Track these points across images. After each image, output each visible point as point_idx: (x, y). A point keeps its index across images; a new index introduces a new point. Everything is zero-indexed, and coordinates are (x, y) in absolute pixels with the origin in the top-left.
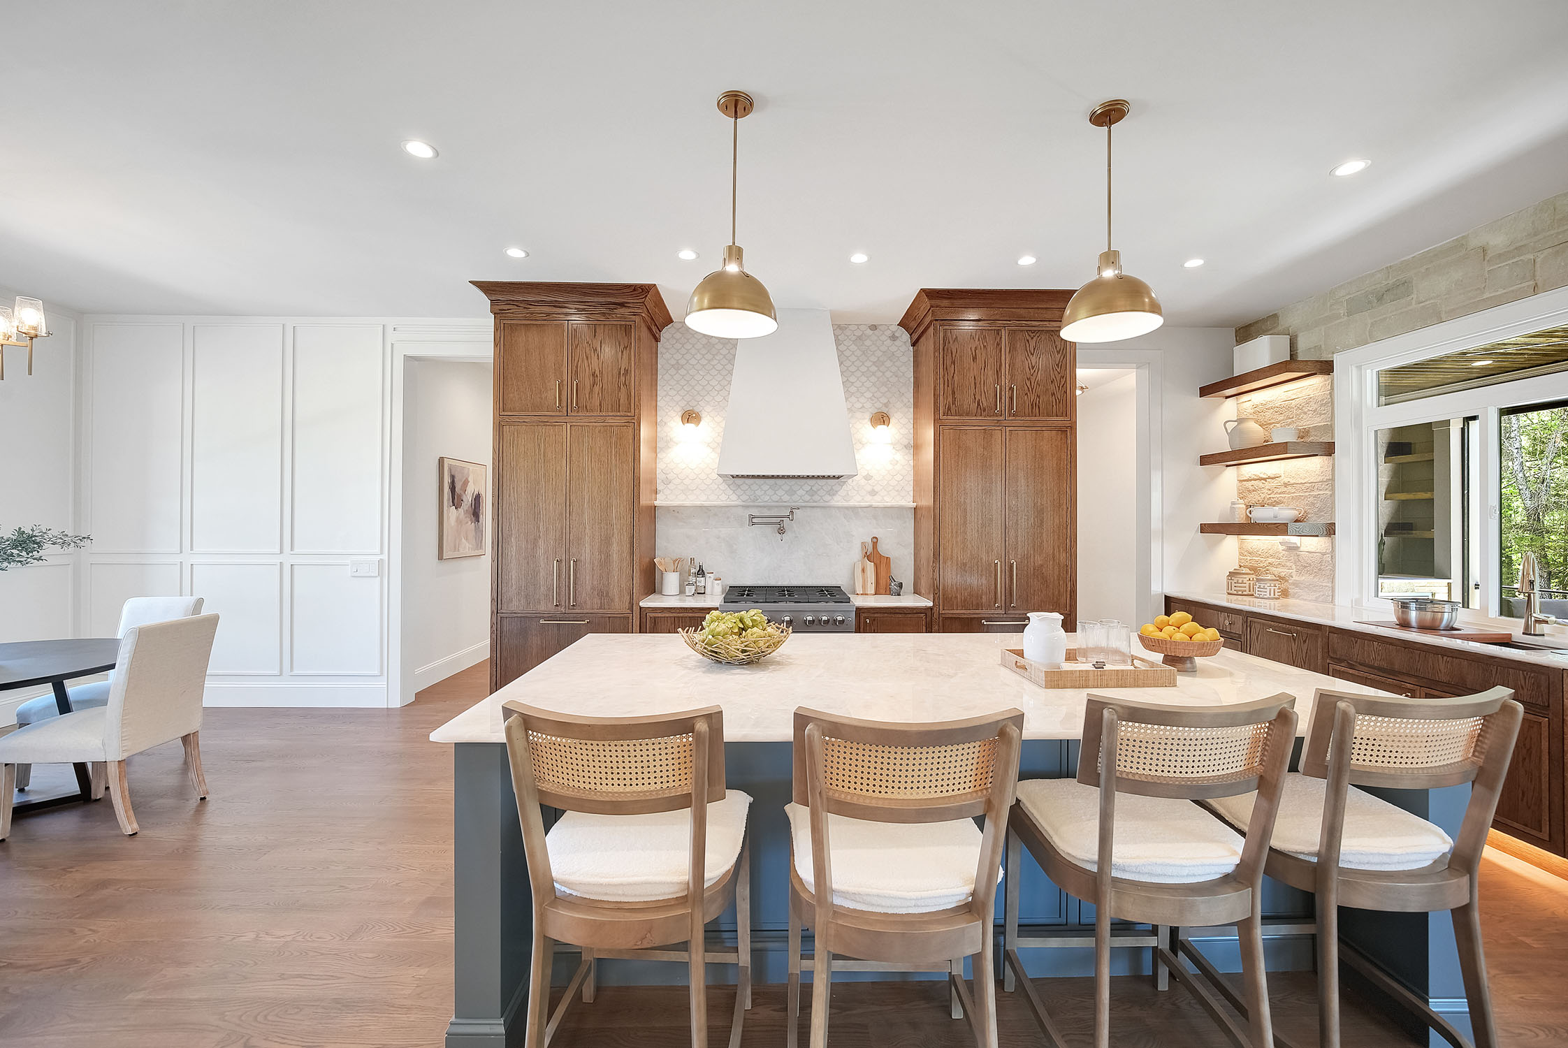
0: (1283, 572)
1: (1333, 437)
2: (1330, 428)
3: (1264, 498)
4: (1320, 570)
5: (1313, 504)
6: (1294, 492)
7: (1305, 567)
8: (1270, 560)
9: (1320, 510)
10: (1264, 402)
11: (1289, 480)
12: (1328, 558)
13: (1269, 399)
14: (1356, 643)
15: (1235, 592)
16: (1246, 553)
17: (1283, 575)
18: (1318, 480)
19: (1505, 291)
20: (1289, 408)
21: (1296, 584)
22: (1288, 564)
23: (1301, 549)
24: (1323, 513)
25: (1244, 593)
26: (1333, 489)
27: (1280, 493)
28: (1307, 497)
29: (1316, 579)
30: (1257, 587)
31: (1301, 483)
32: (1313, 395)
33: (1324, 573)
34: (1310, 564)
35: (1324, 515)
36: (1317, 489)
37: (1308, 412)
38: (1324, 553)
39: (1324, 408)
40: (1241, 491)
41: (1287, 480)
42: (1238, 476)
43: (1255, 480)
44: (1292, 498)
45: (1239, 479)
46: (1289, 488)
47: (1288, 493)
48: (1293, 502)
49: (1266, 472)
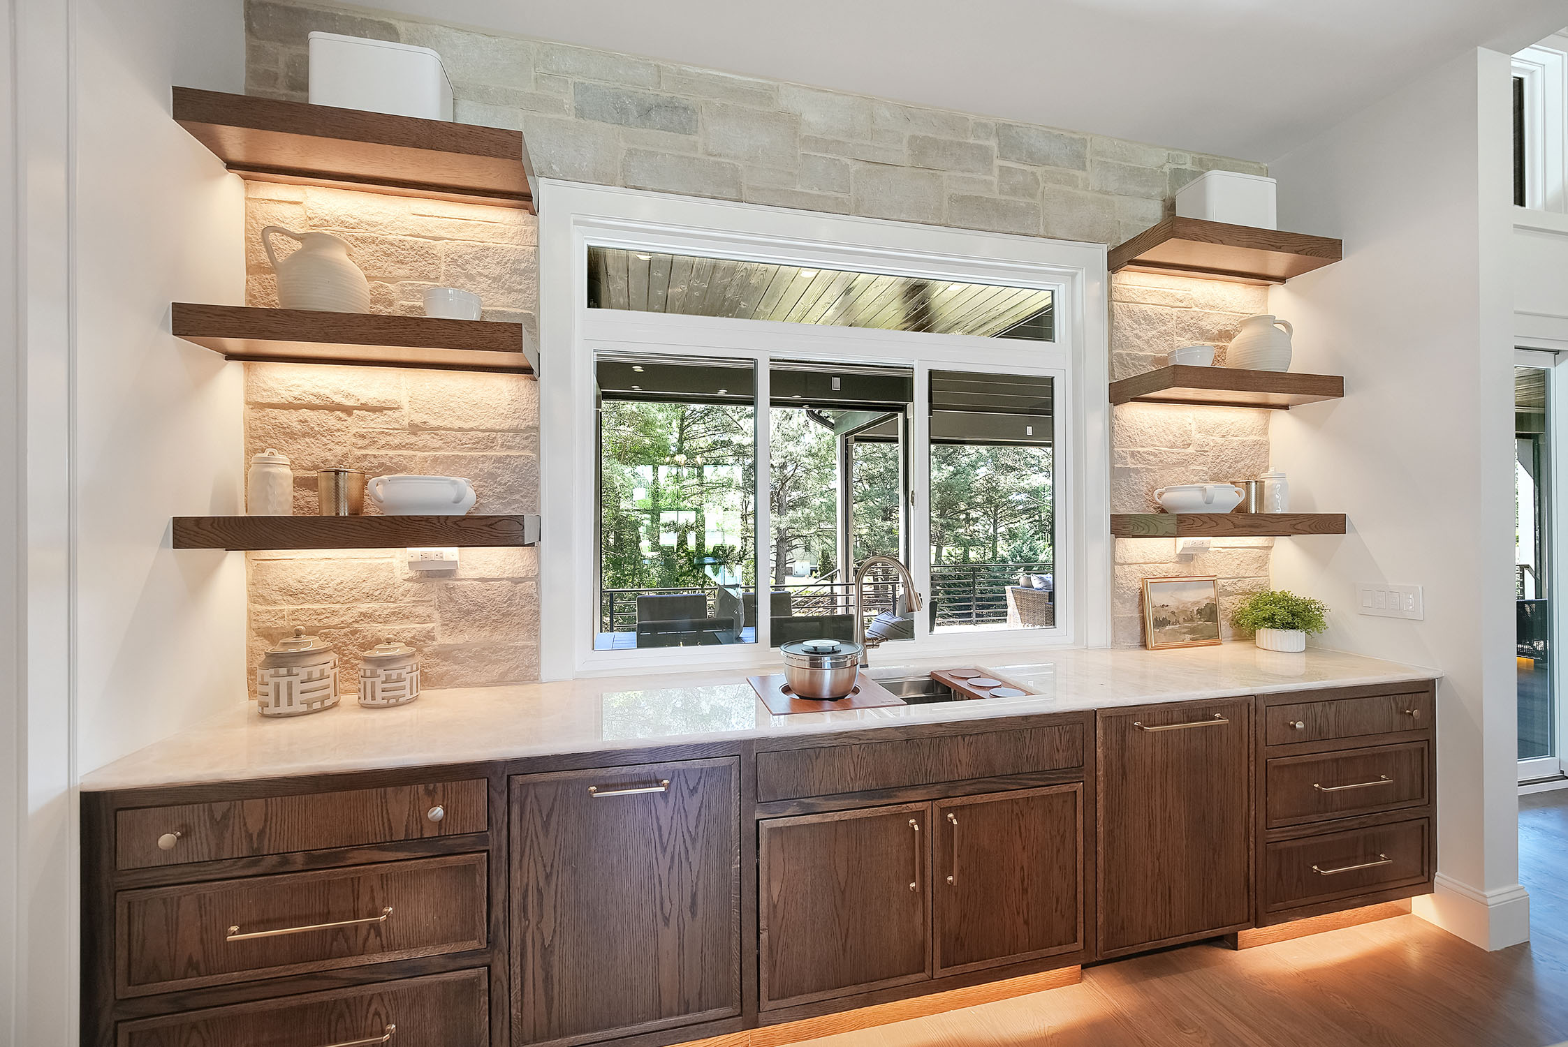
0: (411, 628)
1: (537, 342)
2: (532, 322)
3: (345, 456)
4: (507, 615)
5: (492, 476)
6: (440, 448)
7: (469, 613)
8: (364, 607)
9: (510, 490)
10: (352, 221)
11: (426, 418)
12: (528, 588)
13: (366, 218)
16: (276, 596)
18: (506, 426)
20: (426, 255)
21: (445, 654)
22: (420, 610)
23: (461, 573)
24: (517, 497)
26: (537, 450)
27: (397, 447)
28: (476, 459)
29: (497, 637)
30: (378, 681)
31: (460, 430)
32: (491, 245)
33: (516, 620)
34: (481, 607)
35: (516, 501)
36: (502, 445)
37: (478, 278)
38: (516, 581)
39: (516, 278)
40: (260, 432)
41: (418, 418)
42: (248, 391)
43: (313, 407)
44: (436, 460)
45: (251, 407)
46: (425, 436)
47: (424, 448)
48: (440, 469)
49: (353, 391)
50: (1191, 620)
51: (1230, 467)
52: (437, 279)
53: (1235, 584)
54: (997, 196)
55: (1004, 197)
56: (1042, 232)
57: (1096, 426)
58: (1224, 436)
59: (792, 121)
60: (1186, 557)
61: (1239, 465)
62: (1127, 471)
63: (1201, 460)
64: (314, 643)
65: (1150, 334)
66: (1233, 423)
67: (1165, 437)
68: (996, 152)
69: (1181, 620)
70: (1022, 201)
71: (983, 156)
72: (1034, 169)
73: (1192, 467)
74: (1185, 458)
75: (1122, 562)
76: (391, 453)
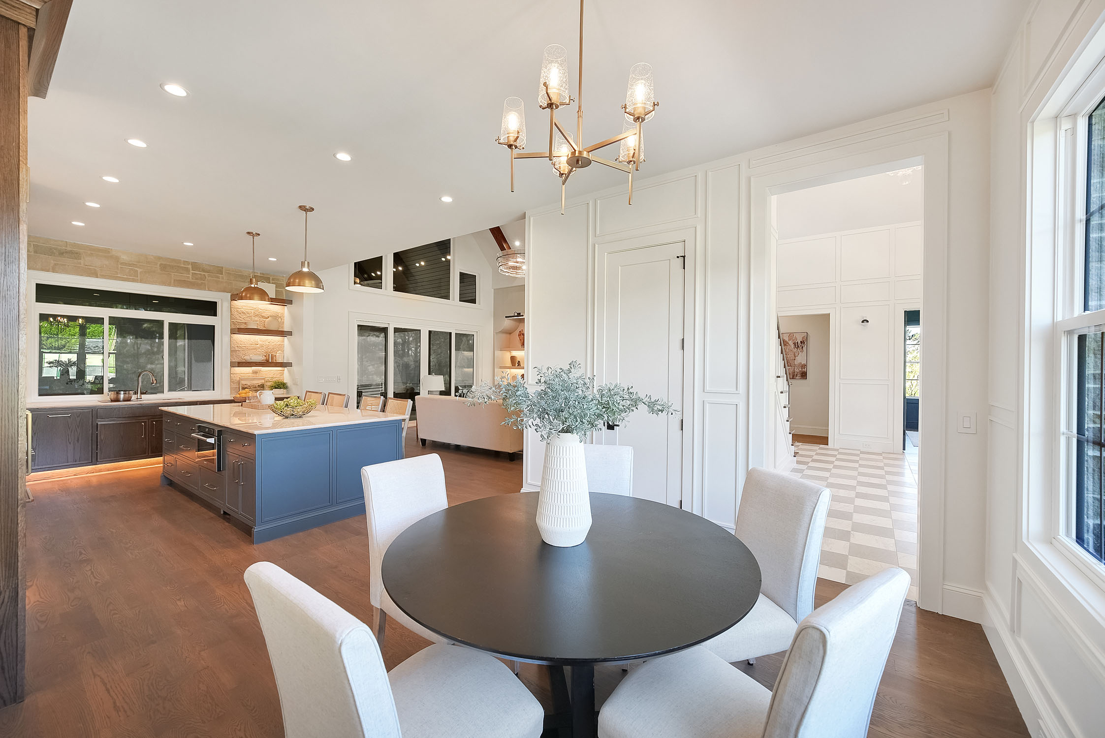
50: (256, 388)
51: (271, 350)
53: (272, 379)
54: (191, 280)
55: (193, 281)
56: (207, 289)
57: (226, 339)
58: (269, 343)
59: (117, 259)
60: (255, 372)
61: (274, 350)
62: (235, 351)
66: (272, 339)
67: (249, 343)
68: (191, 269)
69: (252, 388)
70: (200, 282)
71: (187, 270)
72: (204, 273)
75: (233, 373)
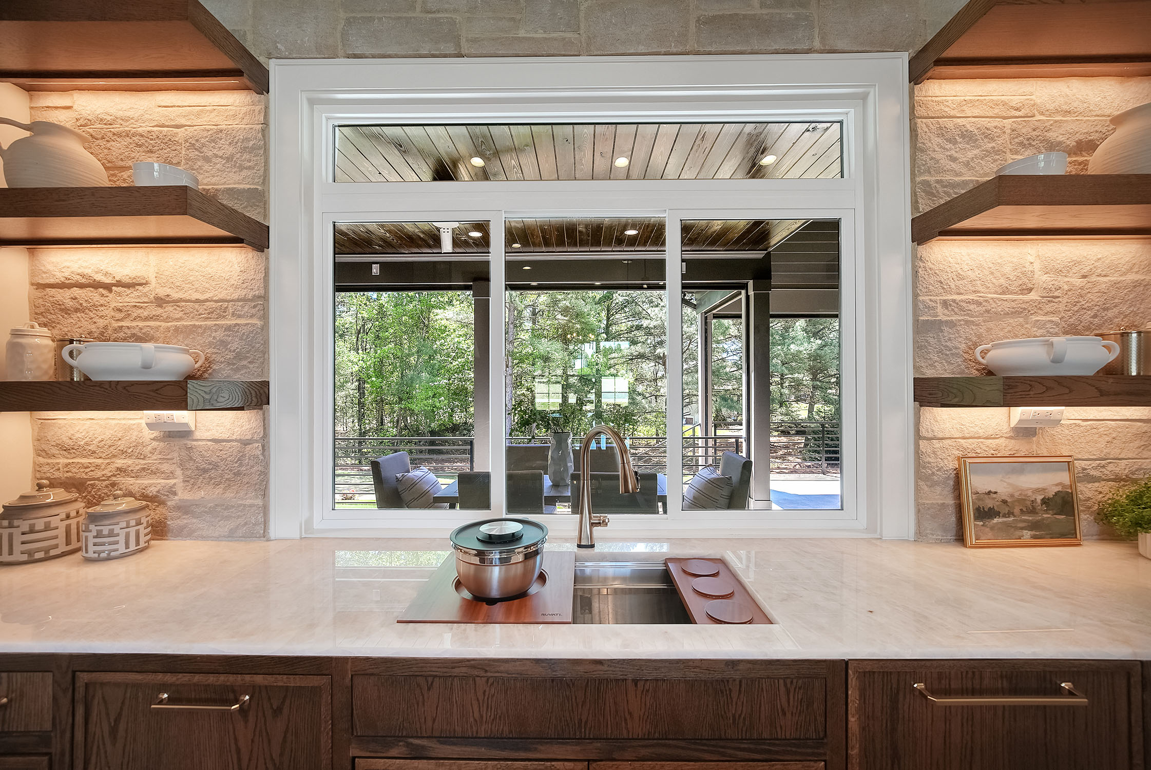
0: (154, 484)
1: (266, 215)
2: (260, 197)
3: (106, 327)
4: (238, 474)
5: (224, 343)
6: (181, 319)
7: (205, 471)
8: (120, 462)
9: (239, 356)
10: (109, 118)
11: (169, 291)
12: (255, 449)
13: (120, 114)
14: (429, 689)
15: (25, 557)
16: (54, 451)
17: (152, 491)
18: (235, 296)
19: (545, 36)
20: (169, 142)
21: (185, 509)
22: (165, 467)
23: (198, 435)
24: (245, 363)
25: (53, 553)
26: (265, 317)
27: (147, 319)
28: (210, 328)
29: (229, 495)
30: (90, 535)
31: (197, 301)
32: (224, 127)
33: (245, 480)
34: (216, 466)
35: (244, 367)
36: (233, 314)
37: (214, 160)
38: (245, 443)
39: (246, 156)
40: (42, 309)
41: (162, 292)
42: (33, 273)
43: (81, 286)
44: (177, 329)
45: (35, 287)
46: (169, 308)
47: (167, 320)
48: (180, 337)
49: (110, 270)
50: (1032, 511)
51: (1095, 316)
52: (178, 163)
53: (1103, 467)
54: (757, 11)
55: (764, 11)
56: (817, 44)
58: (1084, 277)
60: (1025, 432)
61: (1110, 314)
62: (936, 326)
63: (1048, 308)
64: (53, 495)
65: (970, 154)
66: (1099, 259)
67: (994, 281)
69: (1017, 511)
70: (790, 13)
73: (1034, 318)
74: (1024, 306)
75: (930, 435)
76: (141, 324)
